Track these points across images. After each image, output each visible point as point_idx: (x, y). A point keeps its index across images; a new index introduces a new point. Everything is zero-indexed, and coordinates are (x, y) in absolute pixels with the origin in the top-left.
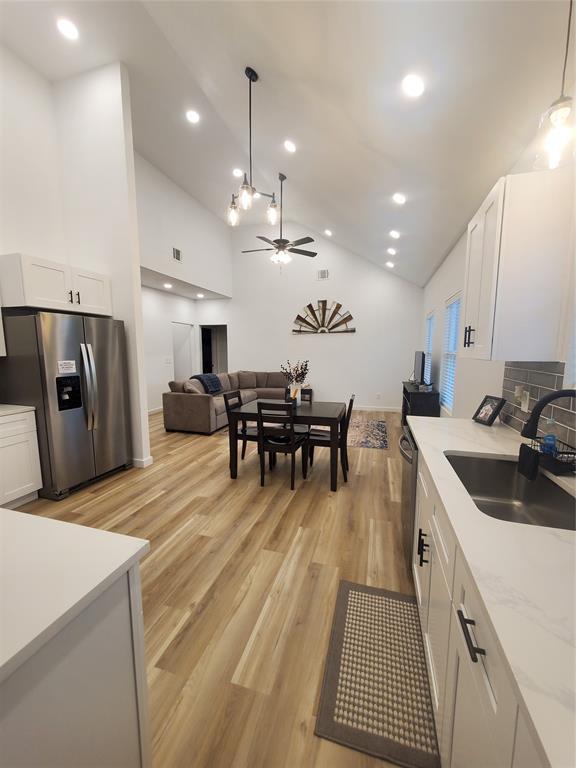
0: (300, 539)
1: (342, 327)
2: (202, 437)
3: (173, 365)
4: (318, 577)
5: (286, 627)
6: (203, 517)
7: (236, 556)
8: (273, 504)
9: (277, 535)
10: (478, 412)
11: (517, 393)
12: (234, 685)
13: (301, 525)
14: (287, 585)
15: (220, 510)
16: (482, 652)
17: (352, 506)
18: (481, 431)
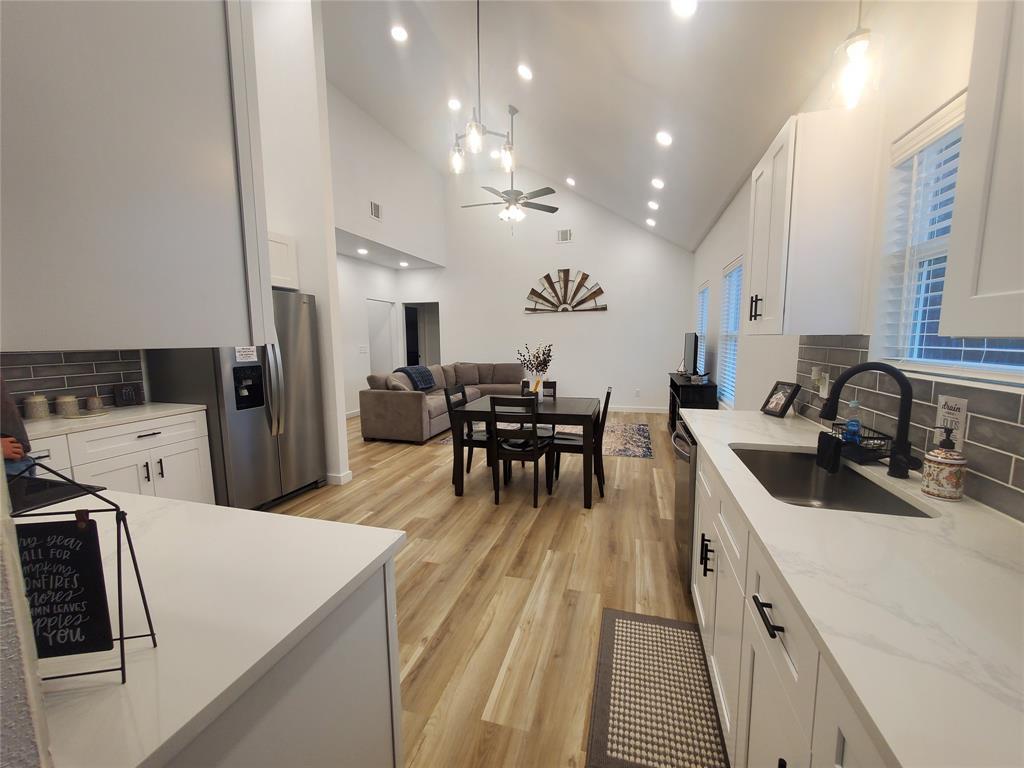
0: (550, 563)
1: (590, 304)
2: (412, 448)
3: (368, 355)
4: (575, 605)
5: (542, 659)
6: (425, 540)
7: (473, 583)
8: (513, 523)
9: (521, 559)
10: (767, 402)
11: (814, 376)
12: (485, 722)
13: (550, 549)
14: (539, 615)
15: (446, 533)
16: (781, 629)
17: (612, 526)
18: (772, 423)
